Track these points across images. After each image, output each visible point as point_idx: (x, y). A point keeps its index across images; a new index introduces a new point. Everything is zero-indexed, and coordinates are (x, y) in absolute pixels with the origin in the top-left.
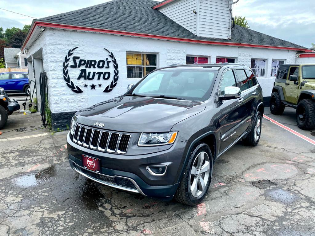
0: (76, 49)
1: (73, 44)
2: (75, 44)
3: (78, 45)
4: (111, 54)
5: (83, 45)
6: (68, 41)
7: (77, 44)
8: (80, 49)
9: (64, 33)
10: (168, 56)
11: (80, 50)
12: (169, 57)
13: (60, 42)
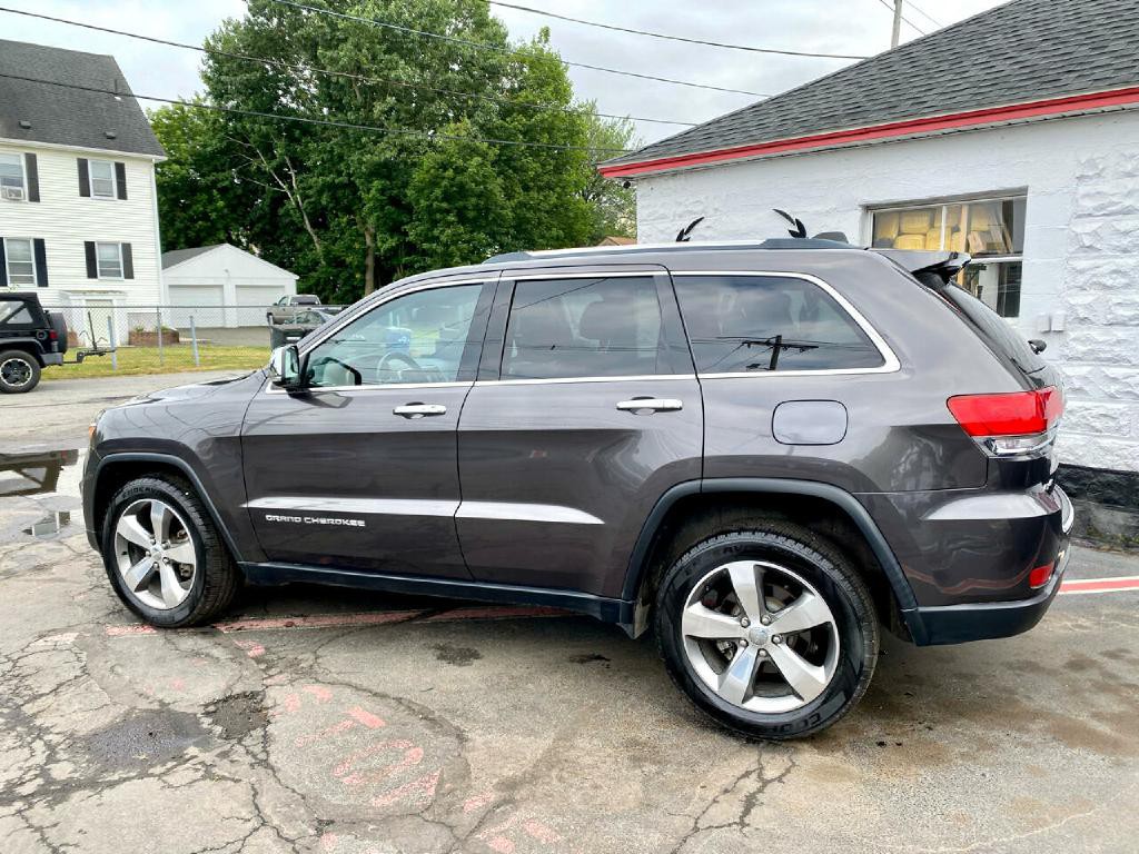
0: (696, 227)
1: (691, 212)
2: (695, 210)
3: (703, 211)
4: (796, 229)
5: (716, 210)
6: (681, 204)
7: (701, 208)
8: (708, 224)
9: (672, 184)
10: (1087, 195)
11: (708, 227)
12: (1089, 204)
13: (662, 211)
